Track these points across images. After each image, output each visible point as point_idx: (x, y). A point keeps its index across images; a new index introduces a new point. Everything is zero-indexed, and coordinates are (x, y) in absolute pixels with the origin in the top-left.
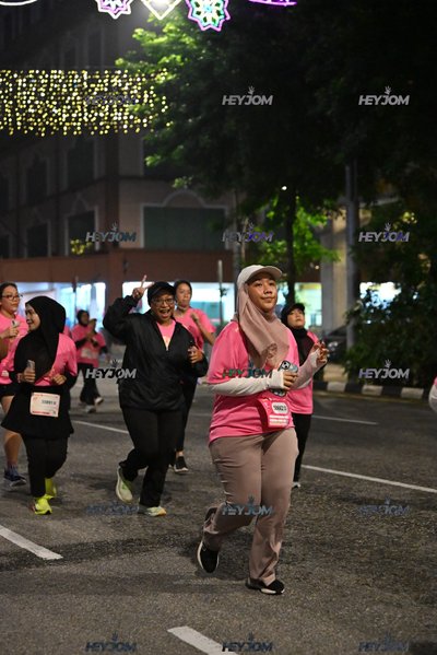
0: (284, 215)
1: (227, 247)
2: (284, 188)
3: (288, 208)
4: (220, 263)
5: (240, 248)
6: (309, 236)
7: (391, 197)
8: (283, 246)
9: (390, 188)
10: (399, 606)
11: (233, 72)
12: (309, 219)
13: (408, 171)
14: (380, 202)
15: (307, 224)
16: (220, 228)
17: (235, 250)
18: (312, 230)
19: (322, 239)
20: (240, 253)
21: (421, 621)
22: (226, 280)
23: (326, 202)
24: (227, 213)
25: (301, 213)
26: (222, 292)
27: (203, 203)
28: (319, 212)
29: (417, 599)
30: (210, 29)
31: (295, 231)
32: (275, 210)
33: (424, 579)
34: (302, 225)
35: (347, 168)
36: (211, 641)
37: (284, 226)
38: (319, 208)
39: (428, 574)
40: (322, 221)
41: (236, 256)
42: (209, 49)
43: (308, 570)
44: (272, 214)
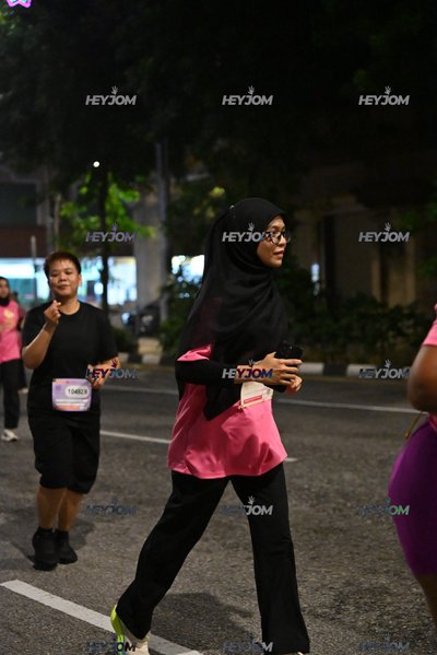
0: (96, 192)
1: (39, 221)
2: (97, 164)
3: (100, 184)
4: (33, 240)
5: (53, 225)
6: (121, 211)
7: (201, 173)
8: (95, 223)
9: (200, 165)
10: (209, 551)
11: (44, 48)
12: (122, 195)
13: (216, 149)
14: (191, 178)
15: (120, 200)
16: (32, 204)
17: (49, 226)
18: (125, 205)
19: (136, 215)
20: (53, 229)
21: (227, 563)
22: (40, 255)
23: (139, 178)
24: (38, 189)
25: (113, 190)
26: (36, 268)
27: (14, 178)
28: (131, 188)
29: (224, 545)
30: (18, 5)
31: (108, 207)
32: (88, 186)
33: (231, 528)
34: (115, 201)
35: (158, 146)
36: (41, 591)
37: (96, 203)
38: (131, 184)
39: (235, 524)
40: (134, 197)
41: (49, 232)
42: (18, 25)
43: (127, 526)
44: (84, 190)
